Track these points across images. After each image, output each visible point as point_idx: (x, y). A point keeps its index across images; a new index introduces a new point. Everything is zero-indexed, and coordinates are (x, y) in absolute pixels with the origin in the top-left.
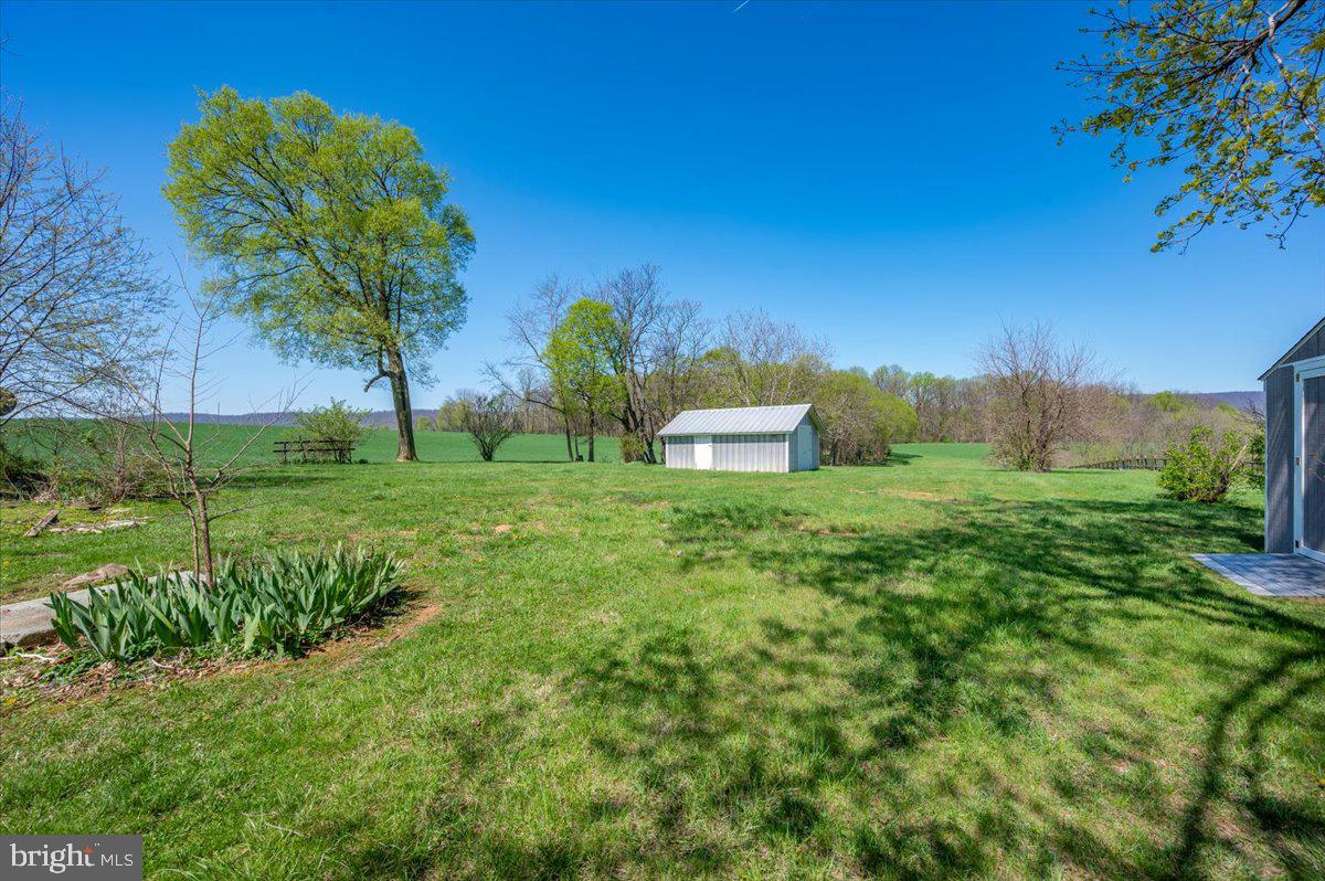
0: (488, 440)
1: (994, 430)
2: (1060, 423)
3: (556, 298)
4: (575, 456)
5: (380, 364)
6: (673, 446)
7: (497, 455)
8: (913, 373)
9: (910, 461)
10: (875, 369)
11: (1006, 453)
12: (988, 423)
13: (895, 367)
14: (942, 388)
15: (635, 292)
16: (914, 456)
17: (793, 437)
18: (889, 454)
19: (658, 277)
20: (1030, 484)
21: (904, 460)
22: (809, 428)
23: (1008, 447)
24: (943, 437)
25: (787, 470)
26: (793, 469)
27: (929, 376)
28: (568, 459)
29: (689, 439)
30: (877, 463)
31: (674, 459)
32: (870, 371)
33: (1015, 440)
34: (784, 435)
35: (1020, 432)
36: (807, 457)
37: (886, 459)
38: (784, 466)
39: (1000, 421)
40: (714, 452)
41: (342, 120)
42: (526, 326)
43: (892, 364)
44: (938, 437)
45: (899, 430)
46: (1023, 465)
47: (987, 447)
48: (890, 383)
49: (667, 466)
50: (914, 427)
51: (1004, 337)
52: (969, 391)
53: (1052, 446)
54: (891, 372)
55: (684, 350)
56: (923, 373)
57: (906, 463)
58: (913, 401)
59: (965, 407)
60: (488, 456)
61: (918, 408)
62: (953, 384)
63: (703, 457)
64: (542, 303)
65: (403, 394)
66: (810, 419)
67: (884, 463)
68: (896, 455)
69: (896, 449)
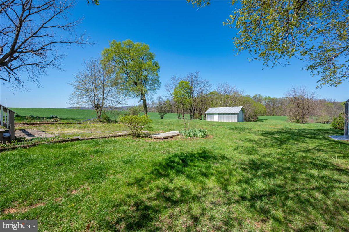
0: (162, 114)
1: (289, 113)
2: (308, 111)
3: (176, 81)
4: (179, 118)
5: (141, 97)
6: (208, 116)
7: (164, 117)
8: (264, 96)
9: (264, 121)
10: (253, 95)
11: (293, 119)
12: (288, 111)
13: (259, 95)
14: (273, 101)
15: (193, 78)
16: (265, 120)
17: (238, 114)
18: (257, 119)
19: (199, 74)
20: (298, 126)
21: (262, 120)
22: (241, 112)
23: (293, 117)
24: (273, 114)
25: (237, 122)
26: (238, 121)
27: (269, 97)
28: (178, 119)
29: (212, 114)
30: (254, 121)
31: (209, 119)
32: (252, 96)
33: (295, 115)
34: (236, 114)
35: (297, 113)
36: (241, 119)
37: (257, 120)
38: (236, 121)
39: (291, 111)
40: (219, 117)
41: (135, 44)
42: (169, 87)
43: (258, 94)
44: (272, 114)
45: (261, 112)
46: (297, 122)
47: (287, 117)
48: (258, 99)
49: (207, 120)
50: (265, 111)
51: (292, 89)
52: (282, 102)
53: (305, 117)
54: (258, 96)
55: (204, 92)
56: (267, 96)
57: (262, 121)
58: (264, 104)
59: (280, 106)
60: (162, 118)
61: (266, 106)
62: (277, 100)
63: (216, 118)
64: (172, 82)
65: (145, 104)
66: (242, 110)
67: (256, 121)
68: (260, 119)
69: (260, 117)
